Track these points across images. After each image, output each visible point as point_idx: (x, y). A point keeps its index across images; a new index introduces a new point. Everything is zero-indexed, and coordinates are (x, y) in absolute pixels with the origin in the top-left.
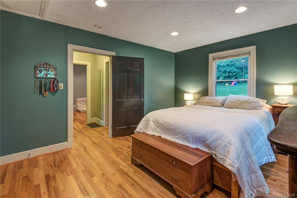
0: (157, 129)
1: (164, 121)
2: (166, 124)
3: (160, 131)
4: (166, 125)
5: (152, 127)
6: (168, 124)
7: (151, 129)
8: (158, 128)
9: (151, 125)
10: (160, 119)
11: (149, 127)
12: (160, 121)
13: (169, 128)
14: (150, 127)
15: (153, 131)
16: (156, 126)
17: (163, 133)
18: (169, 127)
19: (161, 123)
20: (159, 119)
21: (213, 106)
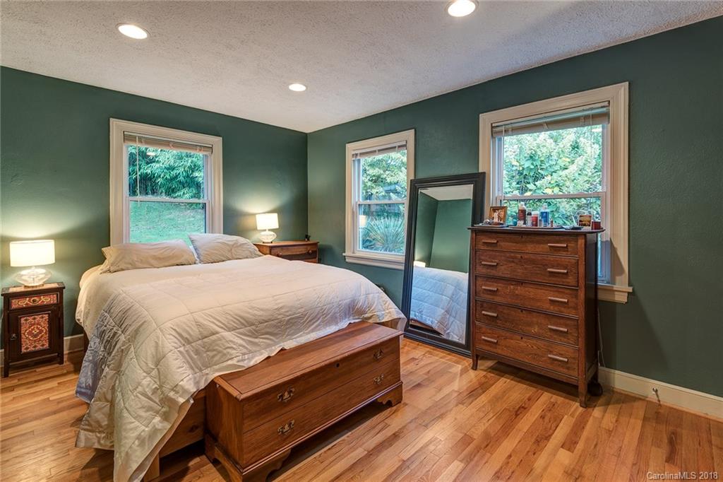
0: (256, 340)
1: (268, 310)
2: (279, 315)
3: (264, 340)
4: (279, 317)
5: (240, 342)
6: (283, 311)
7: (245, 351)
8: (256, 338)
9: (234, 340)
10: (251, 311)
11: (234, 349)
12: (254, 315)
13: (293, 318)
14: (234, 346)
15: (250, 352)
16: (248, 336)
17: (277, 340)
18: (290, 315)
19: (263, 318)
20: (249, 313)
21: (177, 265)
